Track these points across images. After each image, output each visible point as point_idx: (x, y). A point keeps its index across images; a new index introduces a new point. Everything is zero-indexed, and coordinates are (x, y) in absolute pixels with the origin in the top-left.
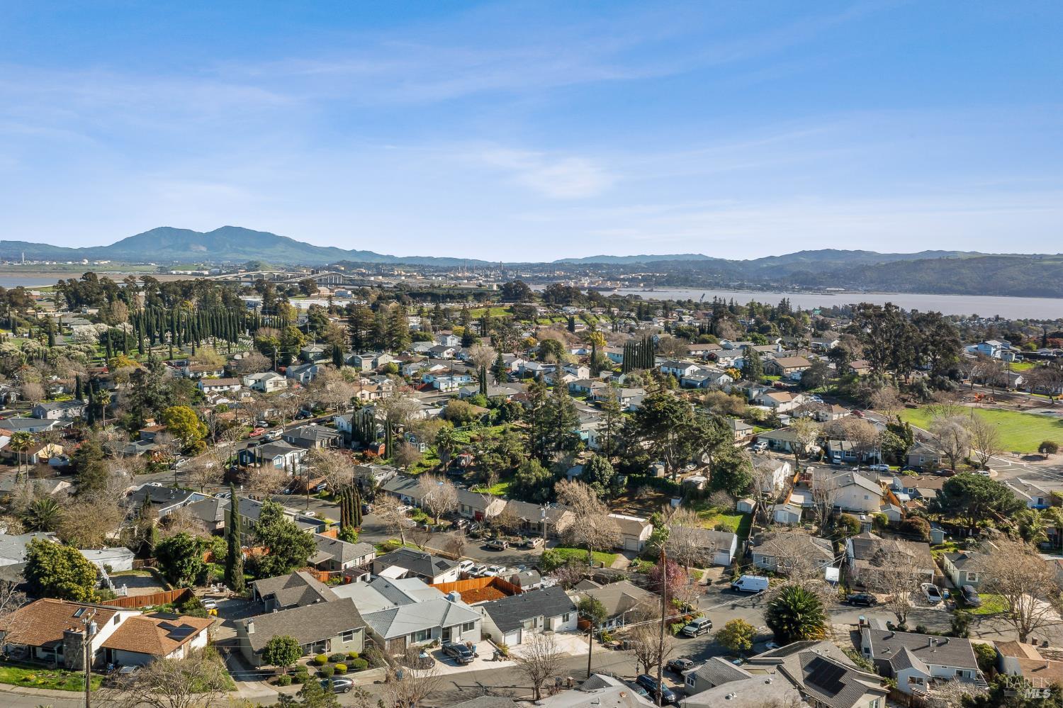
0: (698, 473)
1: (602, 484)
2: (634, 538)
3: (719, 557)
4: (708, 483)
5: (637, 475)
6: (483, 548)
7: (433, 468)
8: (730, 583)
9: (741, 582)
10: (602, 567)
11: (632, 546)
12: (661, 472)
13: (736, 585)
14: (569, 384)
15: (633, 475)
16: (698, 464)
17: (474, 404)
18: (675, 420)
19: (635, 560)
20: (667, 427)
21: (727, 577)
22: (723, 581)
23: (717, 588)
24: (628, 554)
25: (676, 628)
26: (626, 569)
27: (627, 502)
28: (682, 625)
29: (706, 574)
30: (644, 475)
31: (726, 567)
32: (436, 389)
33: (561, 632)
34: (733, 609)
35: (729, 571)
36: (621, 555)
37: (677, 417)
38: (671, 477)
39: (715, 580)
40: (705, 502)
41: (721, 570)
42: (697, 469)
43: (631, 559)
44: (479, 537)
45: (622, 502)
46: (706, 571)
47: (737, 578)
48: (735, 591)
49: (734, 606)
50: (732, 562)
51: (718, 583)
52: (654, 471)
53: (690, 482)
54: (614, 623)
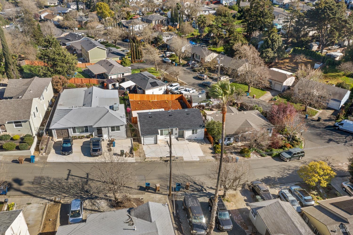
0: (339, 51)
1: (273, 50)
2: (280, 83)
3: (332, 103)
4: (343, 57)
5: (299, 48)
6: (194, 78)
7: (196, 36)
8: (334, 122)
9: (342, 124)
10: (253, 98)
11: (278, 88)
12: (315, 48)
13: (337, 125)
14: (286, 4)
15: (297, 48)
16: (340, 45)
17: (232, 9)
18: (330, 14)
19: (276, 97)
20: (324, 19)
21: (334, 117)
22: (330, 120)
23: (323, 124)
24: (274, 92)
25: (275, 152)
26: (267, 101)
27: (288, 63)
28: (281, 150)
29: (319, 113)
30: (303, 49)
31: (335, 110)
32: (221, 3)
33: (190, 140)
34: (328, 142)
35: (336, 113)
36: (269, 92)
37: (332, 13)
38: (320, 51)
39: (324, 118)
40: (336, 68)
41: (332, 112)
42: (339, 48)
43: (274, 96)
44: (196, 72)
45: (285, 62)
46: (321, 111)
47: (340, 120)
48: (336, 129)
49: (330, 140)
50: (341, 108)
51: (325, 120)
52: (311, 47)
53: (330, 56)
54: (232, 139)
